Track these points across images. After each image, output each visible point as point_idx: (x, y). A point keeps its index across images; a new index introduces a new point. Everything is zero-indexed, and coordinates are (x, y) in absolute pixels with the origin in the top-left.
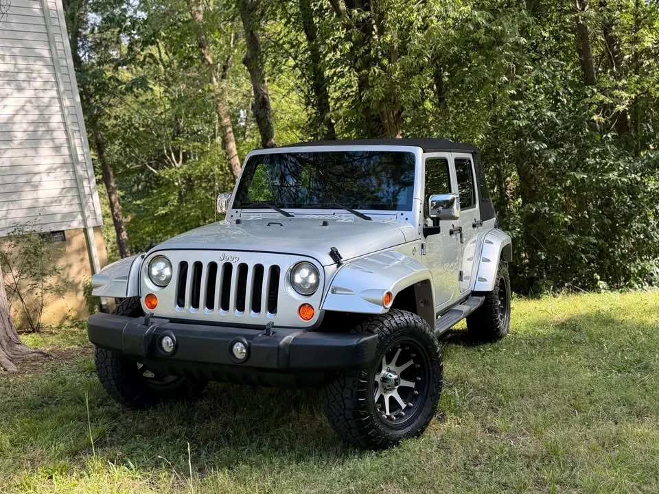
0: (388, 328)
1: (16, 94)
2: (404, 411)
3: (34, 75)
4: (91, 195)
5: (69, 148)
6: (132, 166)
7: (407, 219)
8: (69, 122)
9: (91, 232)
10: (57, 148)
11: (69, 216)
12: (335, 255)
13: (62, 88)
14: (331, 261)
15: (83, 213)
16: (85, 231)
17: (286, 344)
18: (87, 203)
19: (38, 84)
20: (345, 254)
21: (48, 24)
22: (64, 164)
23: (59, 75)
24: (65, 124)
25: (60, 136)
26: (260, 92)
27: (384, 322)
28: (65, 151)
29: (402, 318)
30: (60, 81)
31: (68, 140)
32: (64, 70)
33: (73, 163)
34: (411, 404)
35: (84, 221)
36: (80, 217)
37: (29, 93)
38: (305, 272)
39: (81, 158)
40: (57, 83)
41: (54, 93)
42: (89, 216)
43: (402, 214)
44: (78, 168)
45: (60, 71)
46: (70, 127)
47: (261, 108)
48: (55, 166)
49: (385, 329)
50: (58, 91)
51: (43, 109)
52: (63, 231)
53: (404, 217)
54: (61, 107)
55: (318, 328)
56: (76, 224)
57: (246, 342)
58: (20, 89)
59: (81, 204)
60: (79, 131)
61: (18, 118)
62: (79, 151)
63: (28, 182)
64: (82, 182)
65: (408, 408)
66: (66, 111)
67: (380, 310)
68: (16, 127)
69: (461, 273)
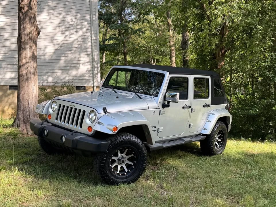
0: (119, 140)
1: (75, 34)
2: (126, 173)
3: (83, 27)
4: (98, 74)
5: (92, 55)
6: (137, 63)
7: (155, 100)
8: (93, 46)
9: (95, 88)
10: (88, 55)
11: (88, 81)
12: (105, 110)
13: (93, 32)
14: (102, 112)
15: (93, 80)
16: (93, 87)
17: (76, 140)
18: (95, 77)
19: (84, 30)
20: (110, 110)
21: (91, 7)
22: (89, 62)
23: (92, 27)
24: (92, 46)
25: (89, 50)
26: (185, 37)
27: (118, 138)
28: (91, 56)
29: (127, 138)
30: (92, 29)
31: (92, 52)
32: (94, 25)
33: (92, 61)
34: (130, 171)
35: (93, 83)
36: (92, 82)
37: (80, 33)
38: (93, 114)
39: (96, 59)
40: (91, 30)
41: (89, 34)
42: (95, 82)
43: (154, 98)
44: (94, 63)
45: (93, 26)
46: (93, 48)
47: (184, 44)
48: (86, 62)
49: (118, 140)
50: (91, 33)
51: (85, 40)
52: (85, 86)
53: (154, 99)
54: (91, 40)
55: (92, 136)
56: (90, 84)
57: (66, 136)
58: (77, 32)
59: (93, 77)
60: (97, 49)
61: (75, 42)
62: (95, 57)
63: (75, 67)
64: (95, 69)
65: (128, 172)
66: (93, 41)
67: (110, 133)
68: (74, 46)
69: (190, 125)
